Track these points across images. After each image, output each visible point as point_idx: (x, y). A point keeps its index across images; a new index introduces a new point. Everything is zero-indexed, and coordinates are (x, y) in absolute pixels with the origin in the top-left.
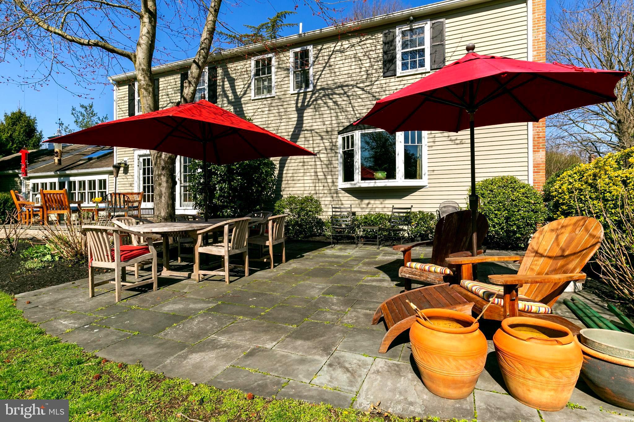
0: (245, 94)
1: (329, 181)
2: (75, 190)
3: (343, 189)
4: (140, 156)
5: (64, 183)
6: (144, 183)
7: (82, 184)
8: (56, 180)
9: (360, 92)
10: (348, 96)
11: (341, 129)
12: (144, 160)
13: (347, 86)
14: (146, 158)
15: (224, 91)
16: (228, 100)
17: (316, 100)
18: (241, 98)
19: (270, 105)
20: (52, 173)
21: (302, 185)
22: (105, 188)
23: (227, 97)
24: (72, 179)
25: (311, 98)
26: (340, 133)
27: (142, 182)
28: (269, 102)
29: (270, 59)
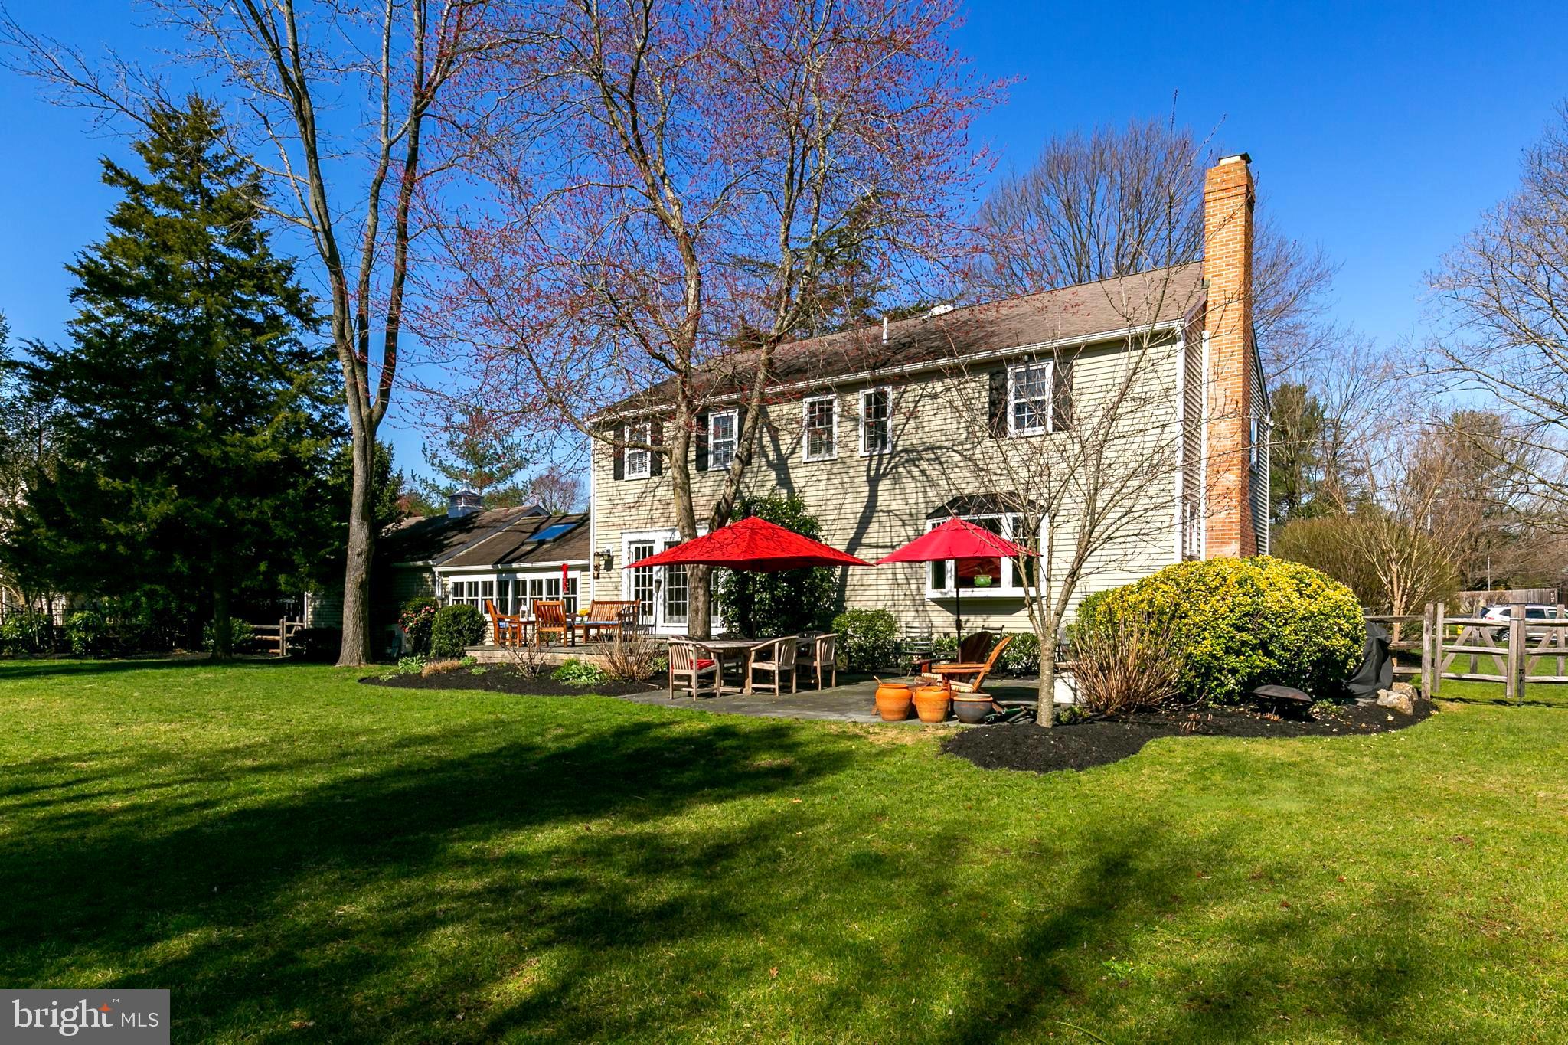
0: (792, 453)
1: (913, 587)
2: (524, 593)
3: (933, 600)
4: (631, 543)
5: (507, 583)
6: (637, 584)
7: (537, 585)
8: (493, 578)
9: (958, 458)
10: (941, 463)
11: (930, 511)
12: (637, 549)
13: (940, 448)
14: (640, 545)
15: (762, 447)
16: (768, 461)
17: (896, 467)
18: (788, 458)
19: (830, 472)
20: (490, 567)
21: (874, 593)
22: (574, 592)
23: (767, 457)
24: (520, 576)
25: (889, 463)
26: (929, 516)
27: (633, 583)
28: (829, 467)
29: (830, 402)
